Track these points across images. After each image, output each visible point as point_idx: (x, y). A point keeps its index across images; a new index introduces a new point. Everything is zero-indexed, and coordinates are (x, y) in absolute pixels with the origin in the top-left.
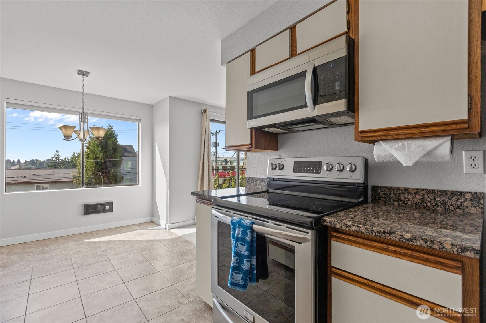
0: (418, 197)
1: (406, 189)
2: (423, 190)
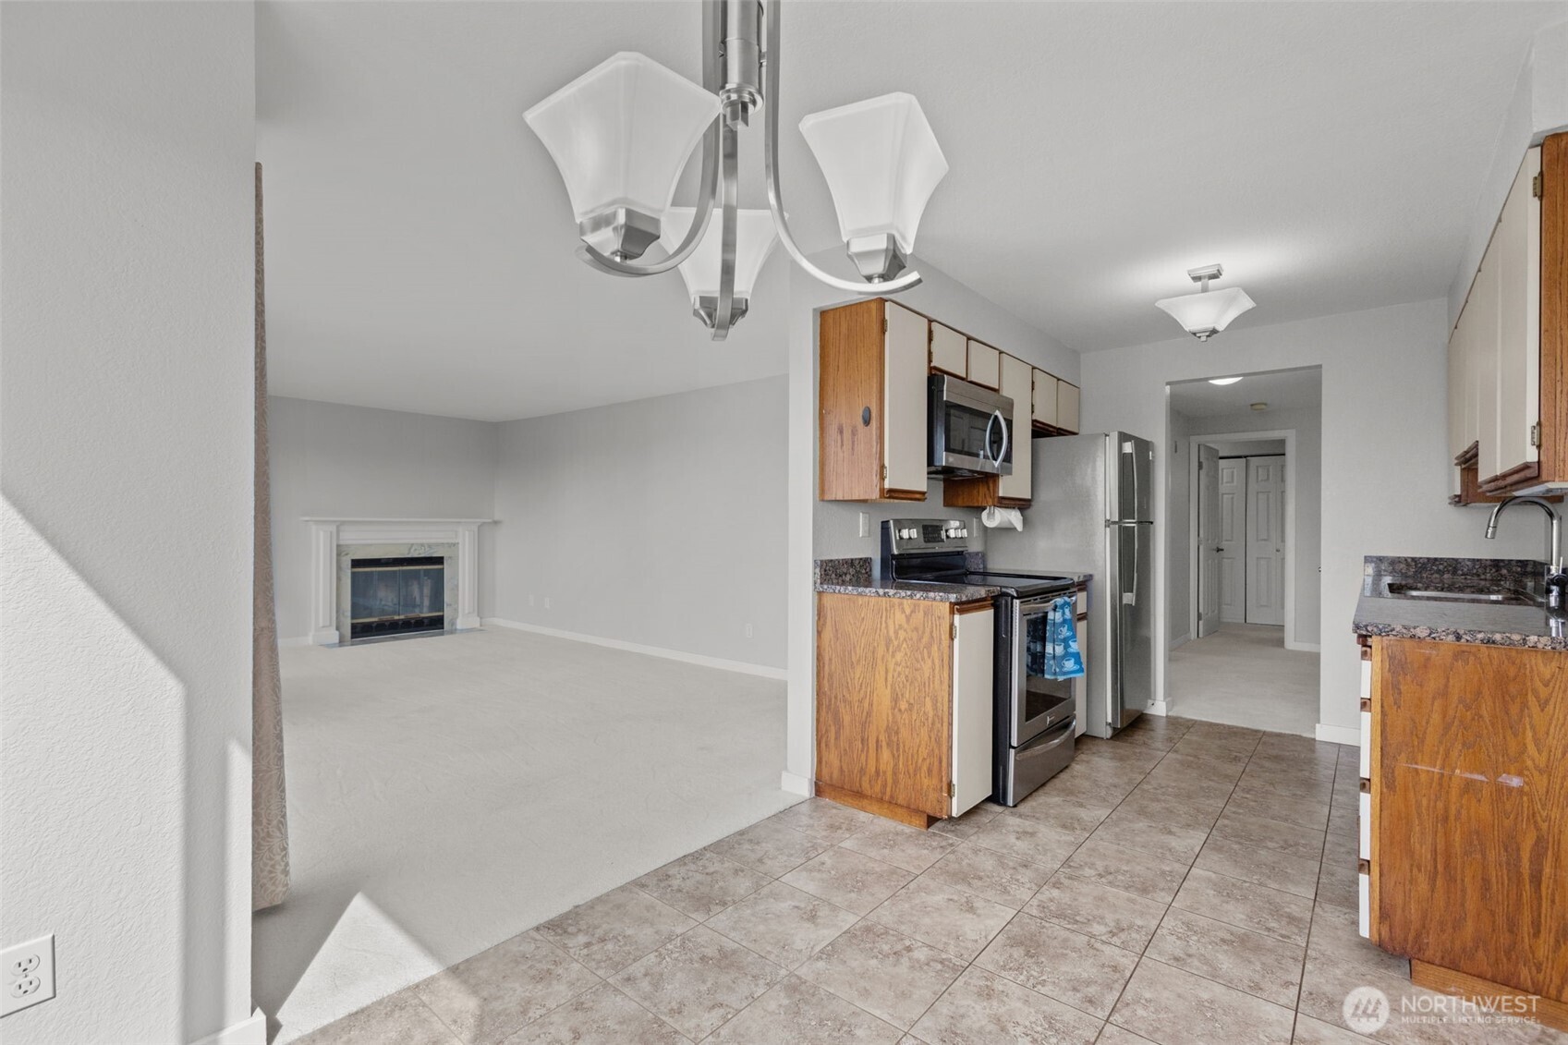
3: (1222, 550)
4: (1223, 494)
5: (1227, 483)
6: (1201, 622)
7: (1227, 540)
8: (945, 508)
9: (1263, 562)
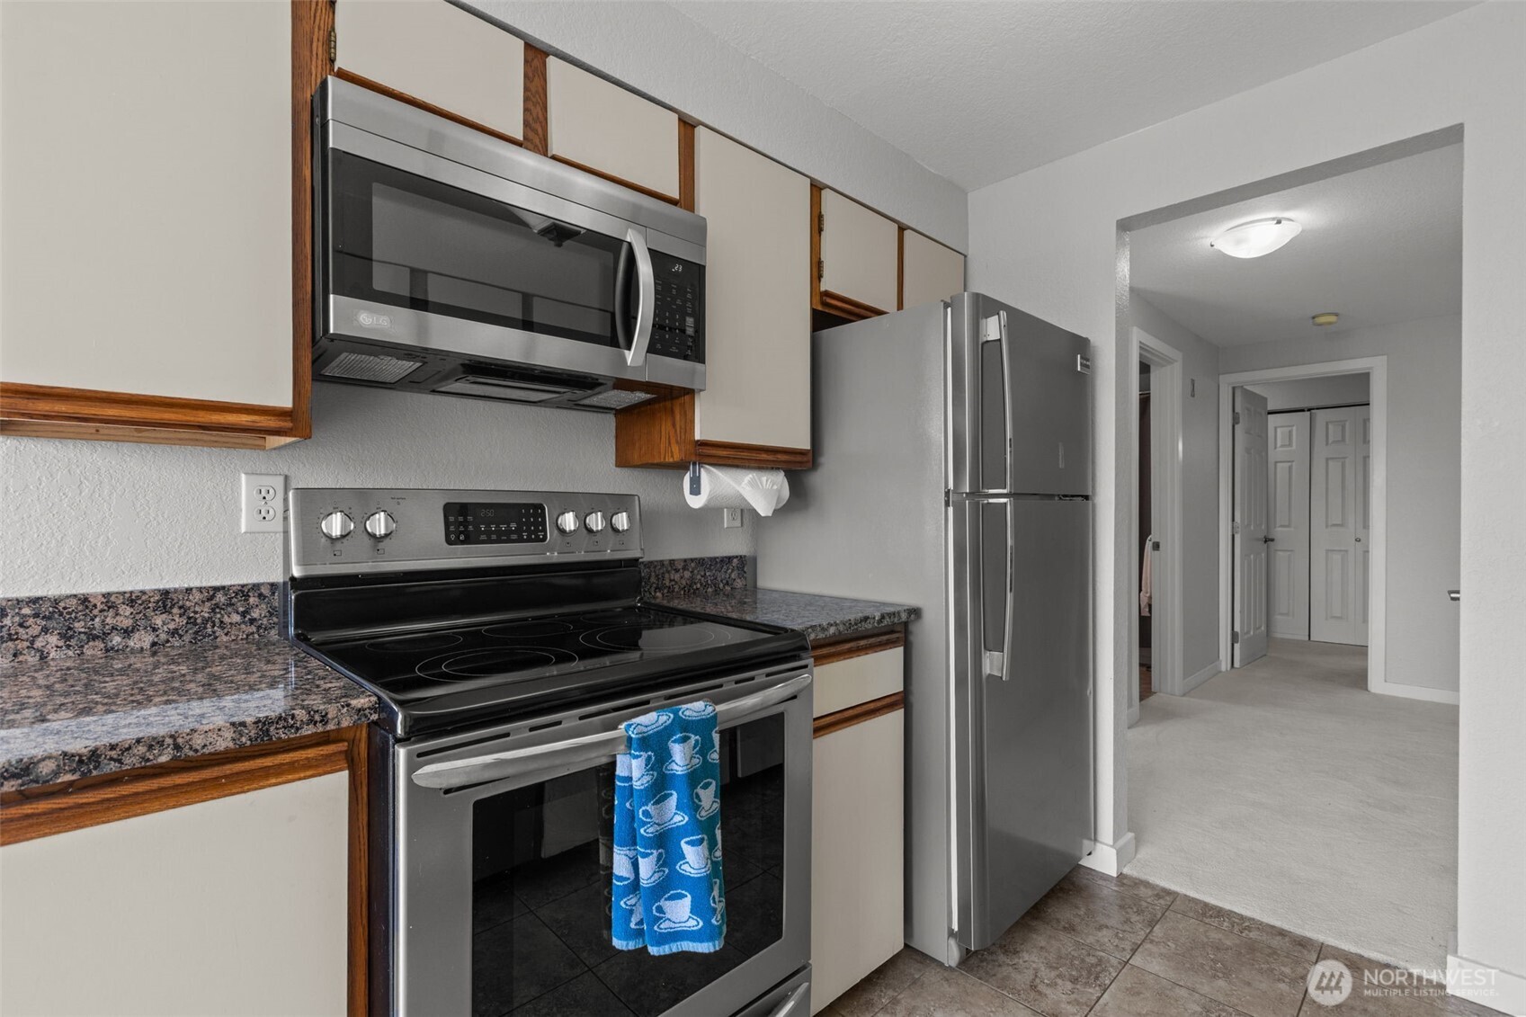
0: (687, 574)
1: (672, 562)
2: (692, 560)
3: (1272, 540)
4: (1276, 462)
5: (1282, 446)
6: (1237, 646)
7: (1282, 526)
8: (618, 470)
9: (1337, 557)
